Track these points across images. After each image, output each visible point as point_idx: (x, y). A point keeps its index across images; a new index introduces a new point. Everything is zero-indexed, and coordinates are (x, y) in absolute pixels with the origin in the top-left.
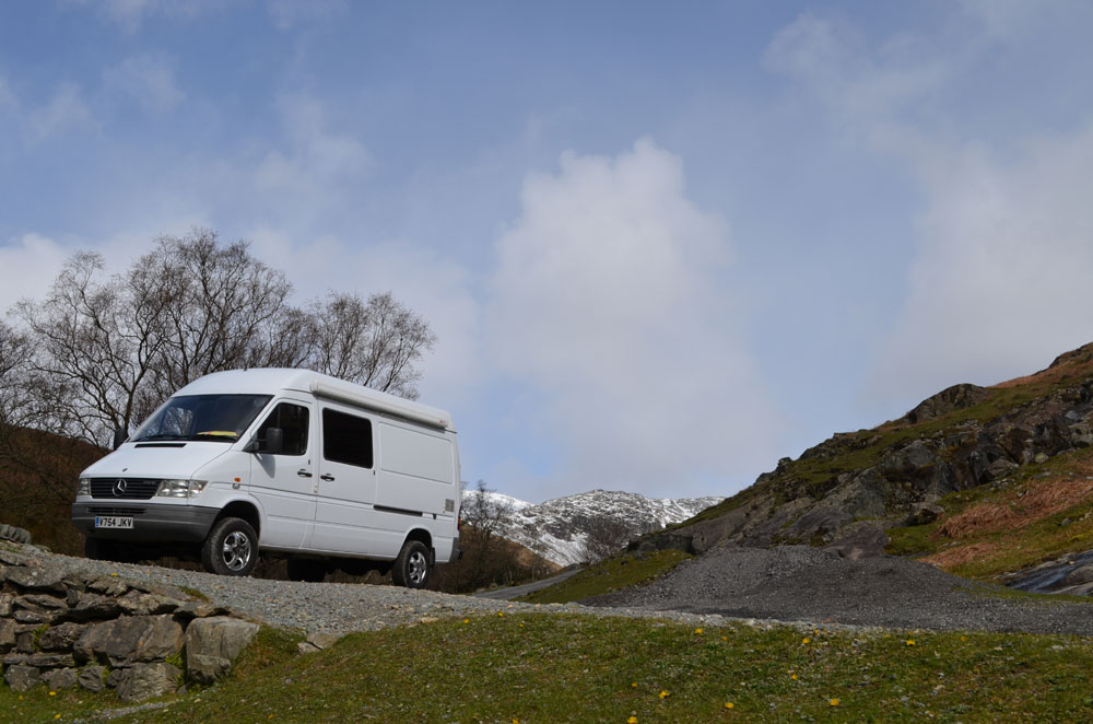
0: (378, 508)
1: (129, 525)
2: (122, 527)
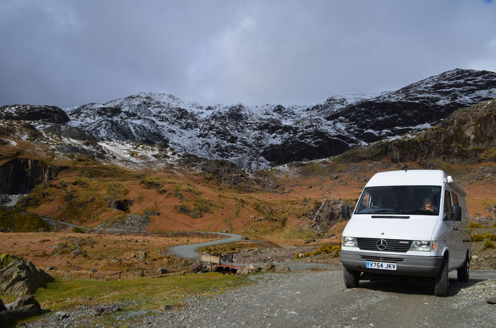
1: (394, 268)
2: (388, 269)
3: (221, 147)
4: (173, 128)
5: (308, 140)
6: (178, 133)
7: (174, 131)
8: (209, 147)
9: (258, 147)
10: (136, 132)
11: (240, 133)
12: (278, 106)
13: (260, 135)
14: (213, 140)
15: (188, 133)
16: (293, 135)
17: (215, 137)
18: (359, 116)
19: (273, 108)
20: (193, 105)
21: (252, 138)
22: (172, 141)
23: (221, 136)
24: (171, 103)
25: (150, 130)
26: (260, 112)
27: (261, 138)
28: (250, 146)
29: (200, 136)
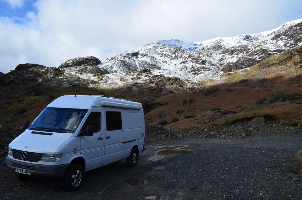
0: (123, 143)
1: (29, 173)
2: (26, 174)
3: (195, 68)
4: (166, 60)
5: (255, 57)
6: (169, 63)
7: (166, 62)
8: (187, 69)
9: (220, 65)
10: (140, 65)
11: (209, 58)
12: (247, 36)
13: (222, 57)
14: (190, 64)
15: (174, 62)
16: (245, 54)
17: (192, 62)
18: (294, 34)
19: (243, 37)
20: (191, 44)
21: (217, 60)
22: (163, 68)
23: (195, 61)
24: (176, 44)
25: (149, 63)
26: (234, 42)
27: (223, 59)
28: (215, 65)
29: (182, 62)
